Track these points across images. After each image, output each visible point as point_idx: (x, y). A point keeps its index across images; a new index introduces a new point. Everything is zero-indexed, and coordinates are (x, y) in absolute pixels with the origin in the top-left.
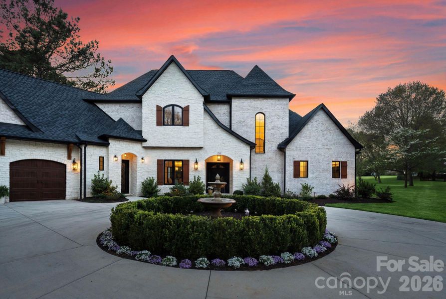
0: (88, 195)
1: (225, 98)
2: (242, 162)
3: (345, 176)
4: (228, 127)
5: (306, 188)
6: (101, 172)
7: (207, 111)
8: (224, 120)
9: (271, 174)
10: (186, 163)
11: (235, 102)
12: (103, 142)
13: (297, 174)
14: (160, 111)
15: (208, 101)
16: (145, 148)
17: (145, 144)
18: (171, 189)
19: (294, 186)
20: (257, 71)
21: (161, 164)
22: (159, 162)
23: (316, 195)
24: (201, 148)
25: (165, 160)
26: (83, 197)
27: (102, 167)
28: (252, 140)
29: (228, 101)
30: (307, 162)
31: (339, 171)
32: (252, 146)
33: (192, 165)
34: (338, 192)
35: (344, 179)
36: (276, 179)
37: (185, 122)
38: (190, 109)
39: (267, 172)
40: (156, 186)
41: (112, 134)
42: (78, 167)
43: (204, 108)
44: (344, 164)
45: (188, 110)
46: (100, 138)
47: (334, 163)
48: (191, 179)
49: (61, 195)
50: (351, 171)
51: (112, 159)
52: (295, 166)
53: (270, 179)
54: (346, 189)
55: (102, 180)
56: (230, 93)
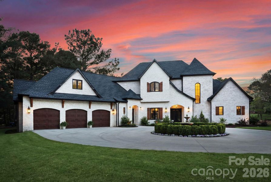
0: (120, 125)
1: (179, 77)
2: (189, 108)
3: (243, 114)
4: (181, 91)
5: (222, 120)
7: (171, 83)
8: (179, 87)
9: (204, 114)
10: (160, 109)
11: (185, 79)
12: (125, 101)
13: (217, 114)
14: (149, 85)
15: (171, 79)
16: (142, 103)
17: (142, 101)
18: (154, 121)
19: (216, 119)
20: (195, 61)
21: (149, 110)
22: (148, 109)
23: (228, 124)
24: (168, 102)
25: (151, 108)
26: (118, 126)
27: (124, 112)
28: (194, 97)
29: (181, 78)
30: (223, 107)
31: (240, 111)
32: (194, 100)
33: (164, 110)
34: (239, 122)
35: (243, 116)
36: (206, 116)
37: (161, 90)
38: (163, 84)
39: (202, 113)
40: (147, 121)
41: (128, 97)
42: (115, 112)
43: (170, 83)
44: (243, 108)
45: (162, 84)
46: (123, 99)
47: (238, 107)
48: (164, 117)
49: (108, 125)
50: (247, 111)
51: (129, 108)
52: (216, 109)
53: (203, 116)
54: (243, 120)
55: (126, 118)
56: (182, 74)
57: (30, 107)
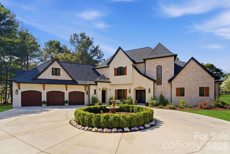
0: (91, 103)
1: (143, 61)
3: (207, 95)
4: (144, 74)
6: (95, 95)
7: (134, 67)
10: (126, 91)
11: (147, 62)
13: (178, 95)
14: (116, 70)
15: (136, 63)
17: (111, 84)
19: (176, 101)
20: (160, 45)
22: (116, 90)
24: (132, 84)
27: (95, 94)
30: (184, 88)
32: (155, 81)
37: (125, 74)
38: (127, 68)
39: (161, 94)
46: (95, 82)
50: (212, 92)
51: (98, 90)
52: (177, 90)
56: (145, 58)
57: (18, 90)
